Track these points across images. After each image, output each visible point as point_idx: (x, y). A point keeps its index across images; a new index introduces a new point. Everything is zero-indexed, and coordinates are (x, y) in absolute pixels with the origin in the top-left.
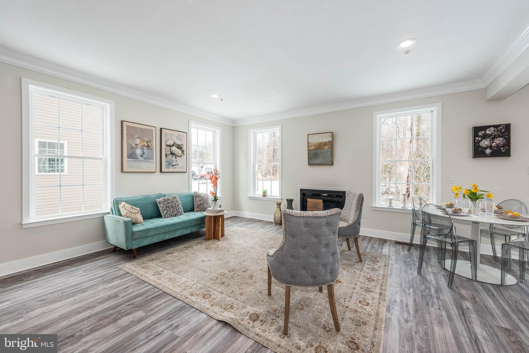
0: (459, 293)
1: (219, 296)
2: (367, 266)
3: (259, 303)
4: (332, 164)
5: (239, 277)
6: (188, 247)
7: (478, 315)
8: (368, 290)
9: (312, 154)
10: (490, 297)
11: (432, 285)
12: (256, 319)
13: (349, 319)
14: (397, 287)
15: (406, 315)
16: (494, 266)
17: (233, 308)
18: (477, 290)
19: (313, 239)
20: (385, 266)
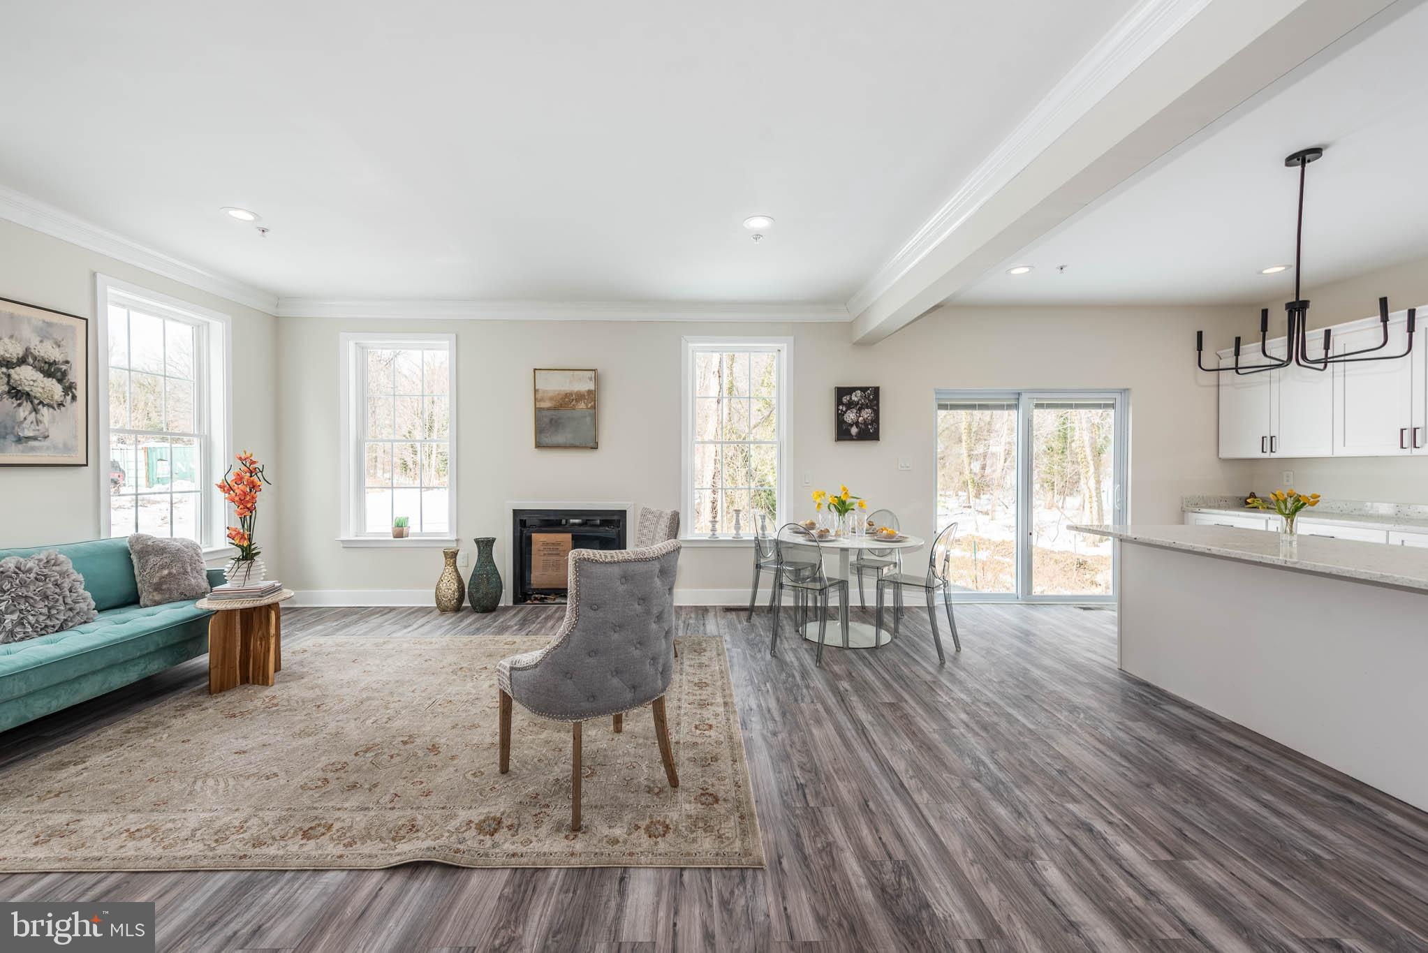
0: (831, 671)
1: (358, 819)
2: (688, 663)
3: (485, 797)
4: (595, 447)
5: (396, 760)
6: (147, 728)
7: (859, 696)
8: (703, 704)
9: (547, 420)
10: (867, 667)
11: (795, 669)
12: (496, 827)
13: (687, 762)
14: (746, 686)
15: (771, 725)
16: (864, 621)
17: (419, 828)
18: (851, 662)
19: (636, 606)
20: (719, 655)
